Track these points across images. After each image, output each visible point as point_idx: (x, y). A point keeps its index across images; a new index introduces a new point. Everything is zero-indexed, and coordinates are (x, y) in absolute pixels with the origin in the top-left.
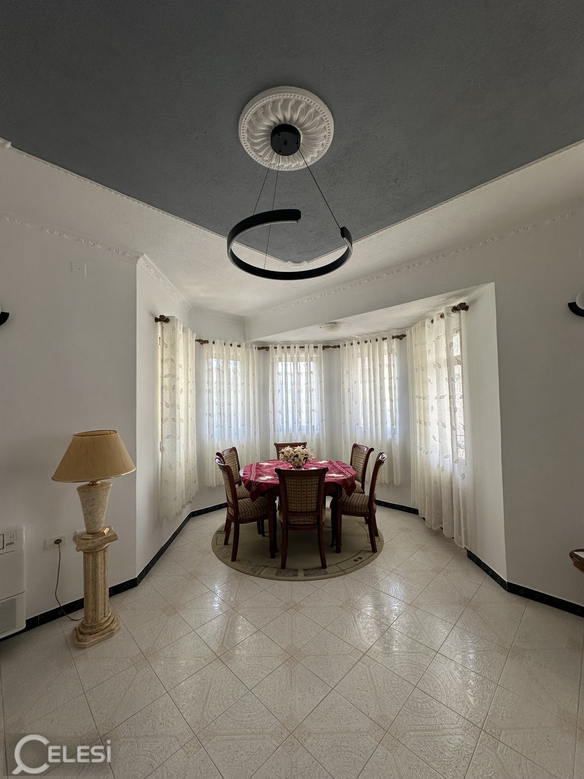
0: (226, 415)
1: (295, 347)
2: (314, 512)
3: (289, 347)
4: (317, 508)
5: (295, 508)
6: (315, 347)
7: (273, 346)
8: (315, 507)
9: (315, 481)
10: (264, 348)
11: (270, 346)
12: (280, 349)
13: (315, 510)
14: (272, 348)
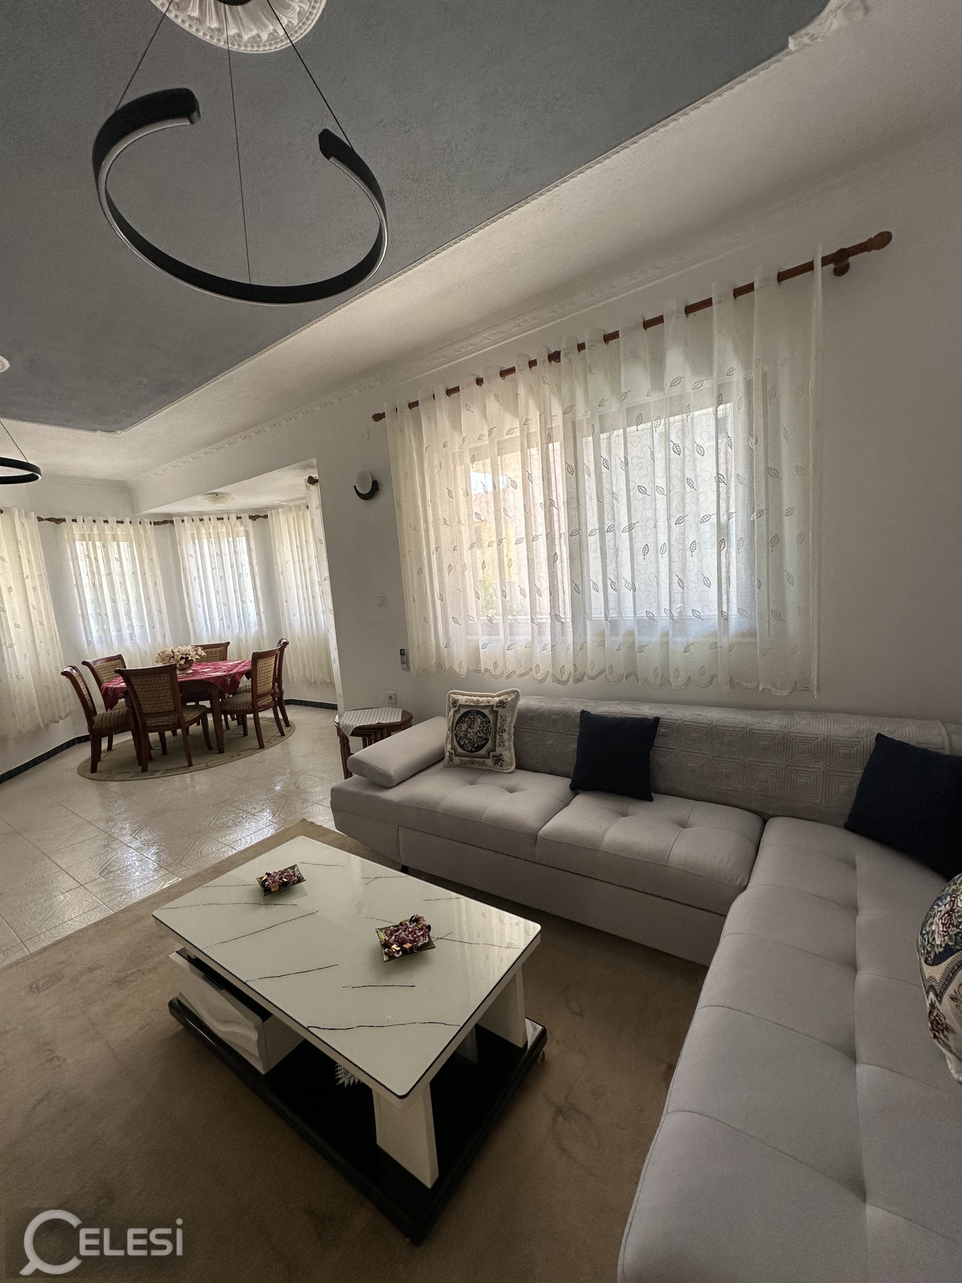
0: (110, 615)
1: (210, 519)
2: (172, 711)
3: (201, 520)
4: (175, 707)
5: (149, 709)
6: (238, 518)
7: (179, 519)
8: (173, 707)
9: (165, 678)
10: (166, 521)
11: (174, 519)
12: (188, 522)
13: (174, 709)
14: (177, 521)
